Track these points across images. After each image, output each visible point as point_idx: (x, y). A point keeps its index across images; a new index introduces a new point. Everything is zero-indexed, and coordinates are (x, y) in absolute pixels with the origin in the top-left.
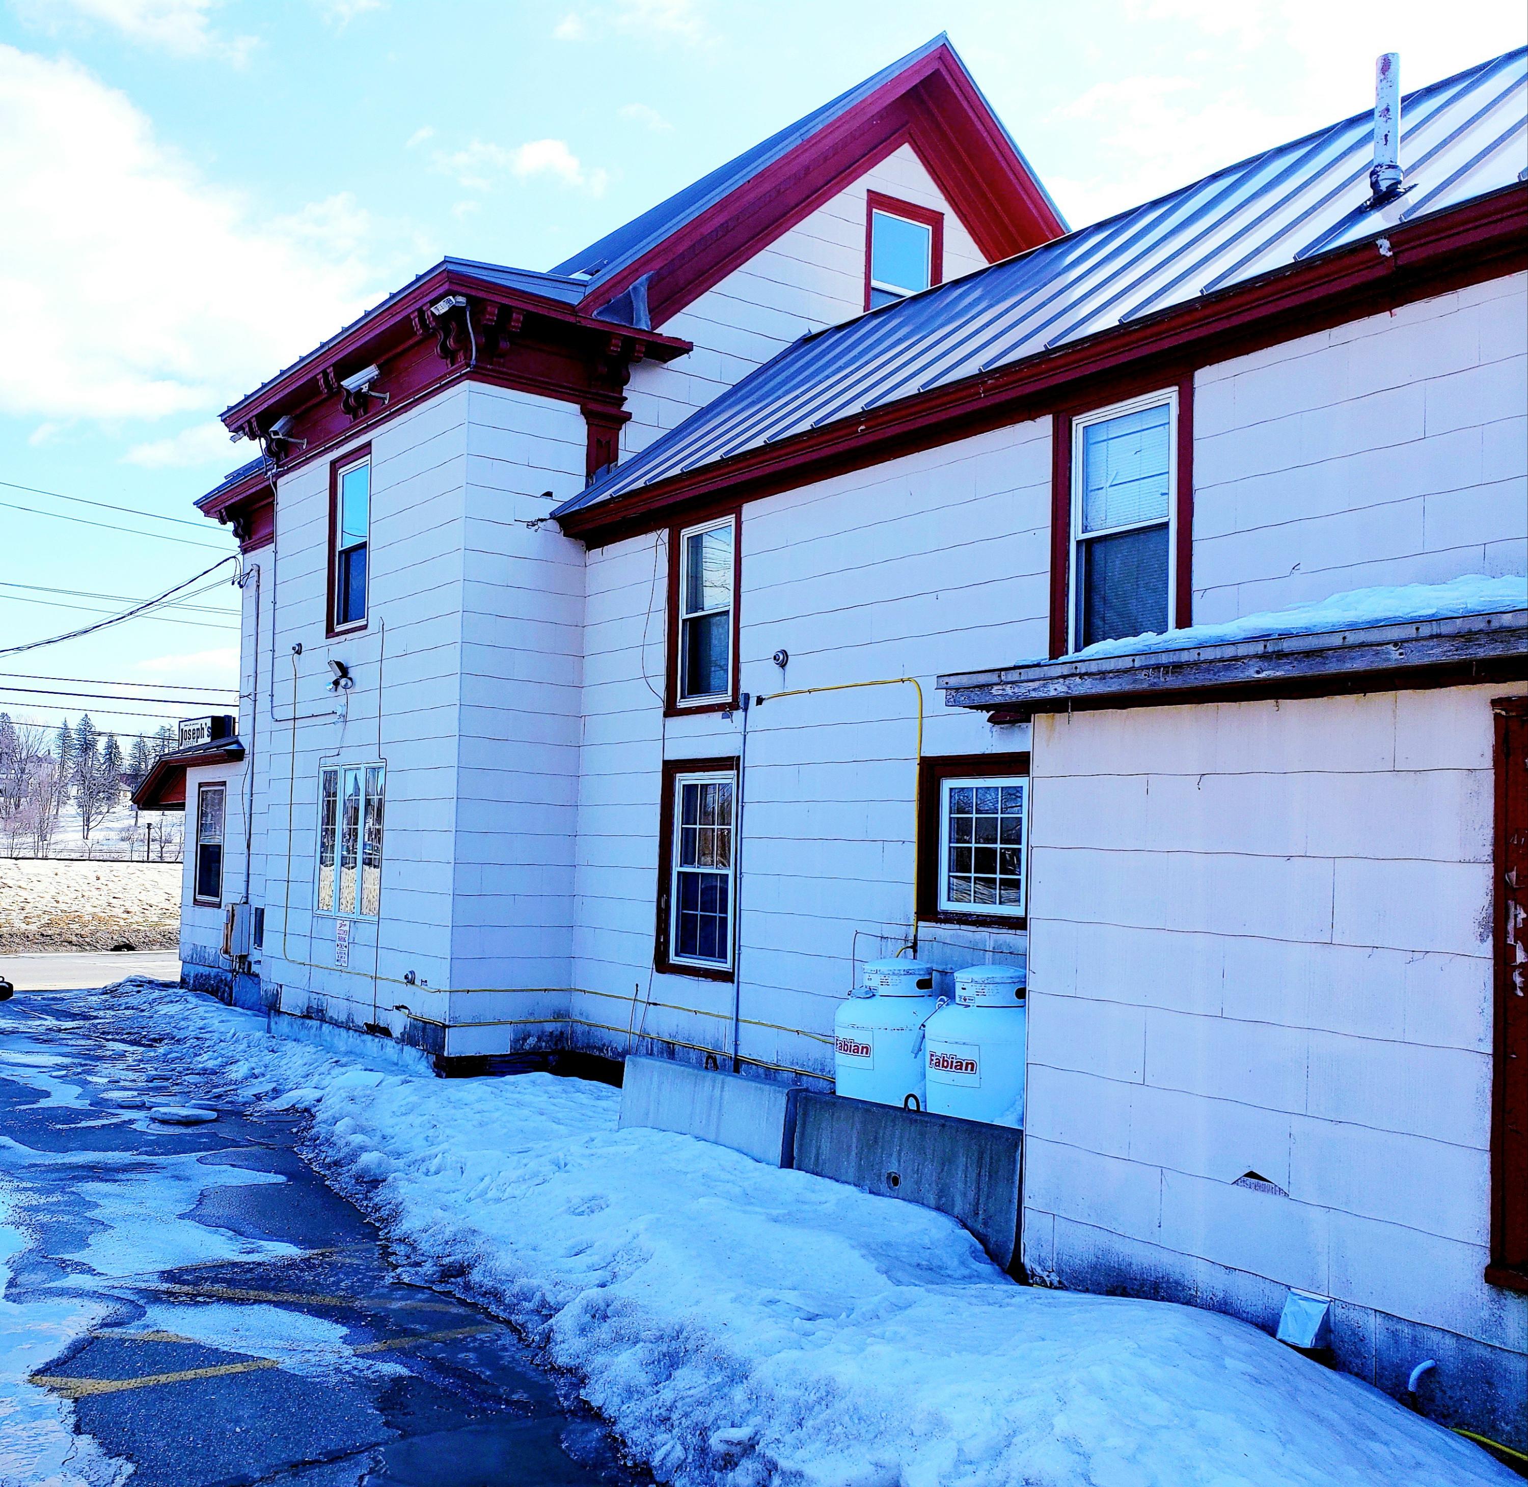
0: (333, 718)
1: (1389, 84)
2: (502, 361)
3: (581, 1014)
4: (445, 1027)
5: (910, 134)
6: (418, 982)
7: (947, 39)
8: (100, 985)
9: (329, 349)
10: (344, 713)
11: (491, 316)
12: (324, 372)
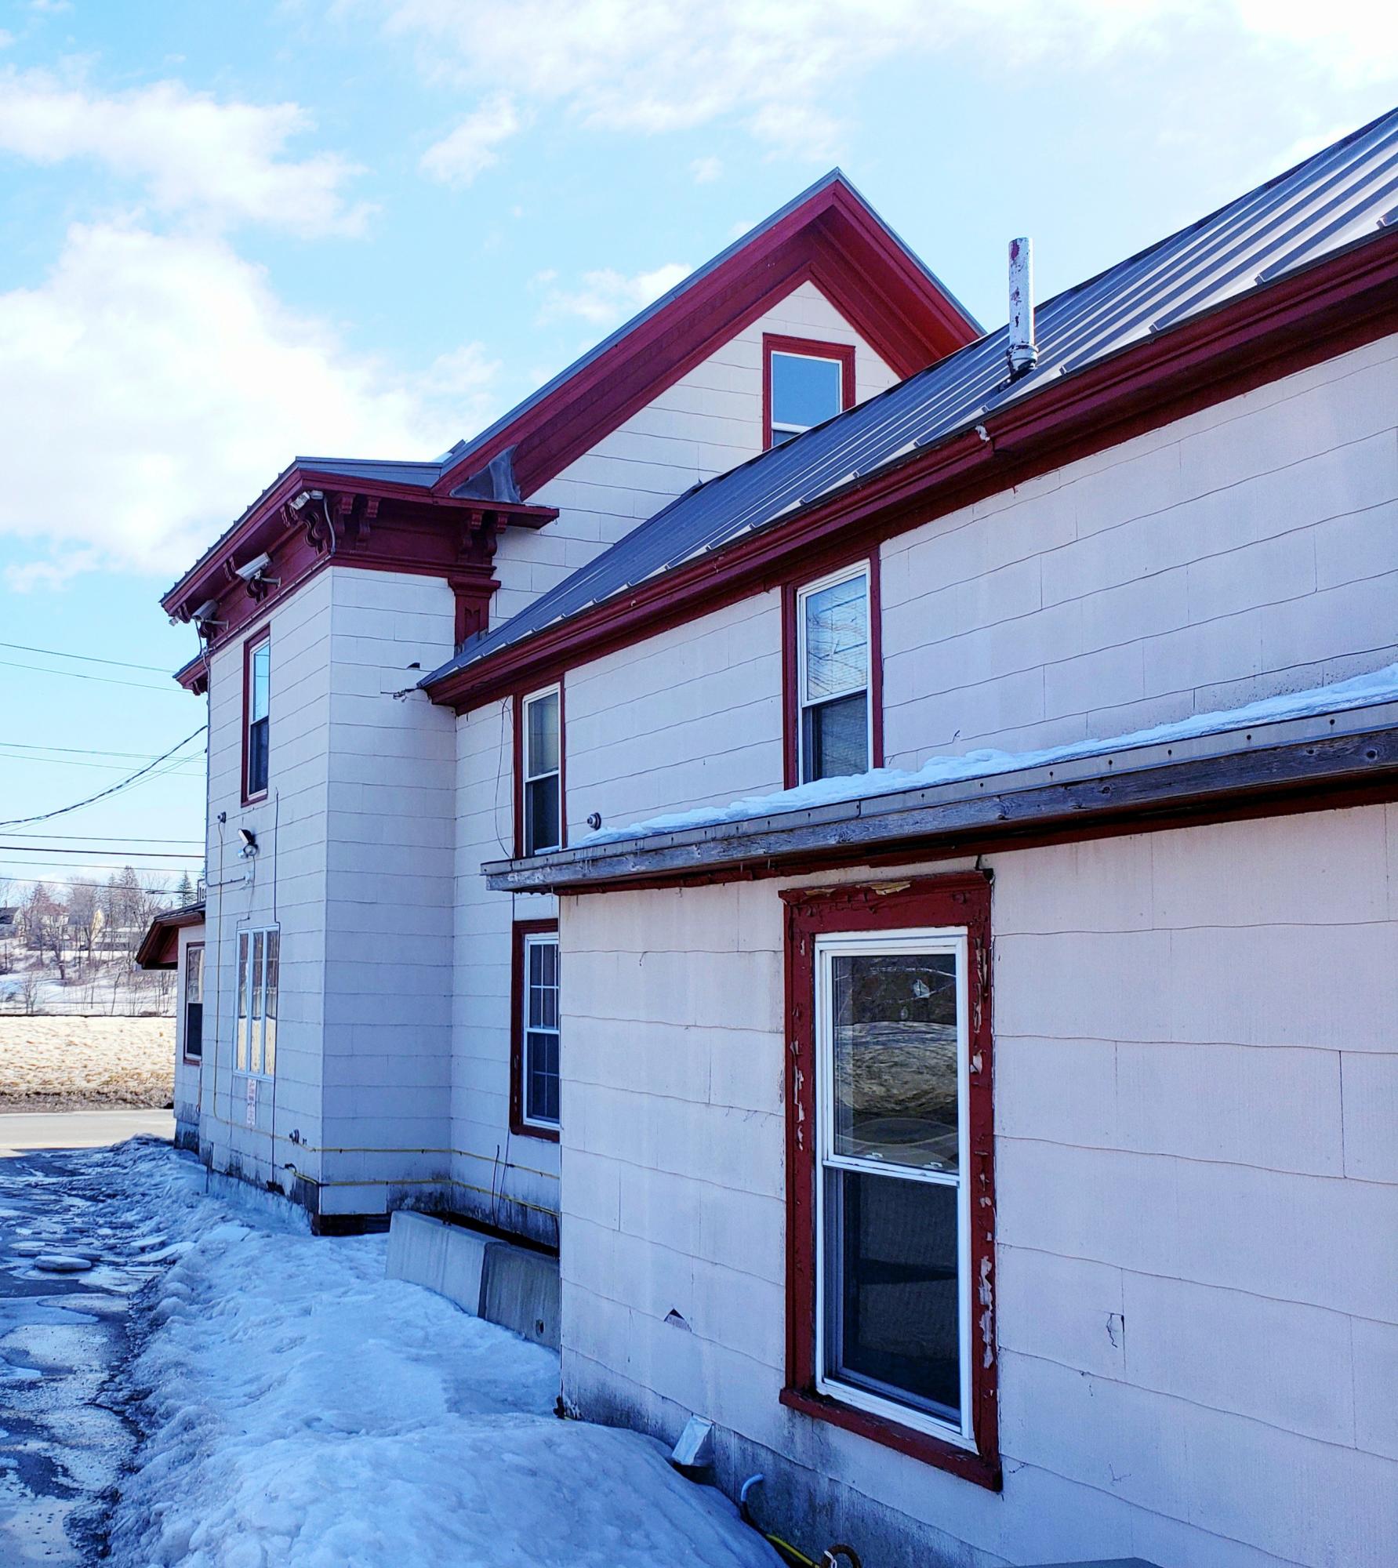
0: (243, 884)
1: (1019, 268)
2: (365, 545)
3: (459, 1176)
4: (319, 1185)
5: (811, 271)
6: (301, 1141)
7: (839, 174)
8: (110, 1143)
9: (228, 541)
10: (252, 878)
11: (346, 506)
12: (227, 561)
